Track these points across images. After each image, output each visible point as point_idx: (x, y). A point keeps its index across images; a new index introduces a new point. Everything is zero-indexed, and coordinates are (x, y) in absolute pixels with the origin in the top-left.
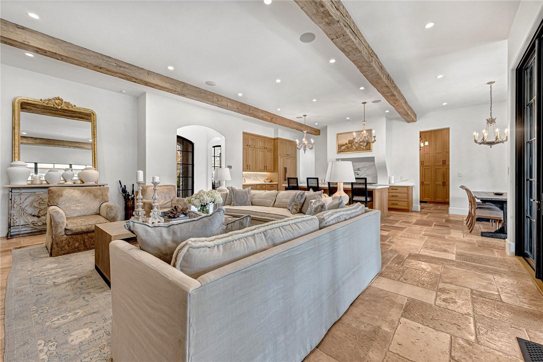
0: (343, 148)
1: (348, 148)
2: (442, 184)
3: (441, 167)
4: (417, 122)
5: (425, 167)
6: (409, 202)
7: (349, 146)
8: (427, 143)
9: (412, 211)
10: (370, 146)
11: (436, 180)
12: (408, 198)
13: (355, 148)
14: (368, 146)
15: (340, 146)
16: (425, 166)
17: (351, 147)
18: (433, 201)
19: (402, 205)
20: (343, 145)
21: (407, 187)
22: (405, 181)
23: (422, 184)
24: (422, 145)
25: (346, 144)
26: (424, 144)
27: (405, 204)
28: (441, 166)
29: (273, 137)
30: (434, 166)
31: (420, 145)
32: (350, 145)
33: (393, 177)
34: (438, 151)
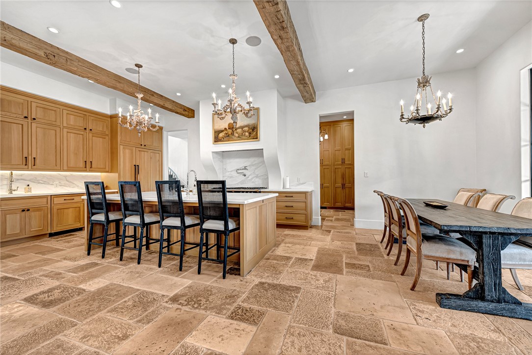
0: (221, 135)
1: (228, 136)
2: (341, 186)
3: (340, 167)
4: (316, 102)
5: (324, 167)
6: (308, 216)
7: (230, 133)
8: (326, 137)
9: (311, 227)
10: (257, 132)
11: (335, 182)
12: (306, 209)
13: (237, 135)
14: (253, 132)
15: (217, 133)
16: (325, 165)
17: (233, 134)
18: (333, 206)
19: (299, 220)
20: (222, 131)
21: (305, 193)
22: (303, 184)
23: (322, 186)
24: (322, 139)
25: (226, 129)
26: (324, 138)
27: (302, 218)
28: (339, 165)
29: (108, 112)
30: (334, 165)
31: (320, 139)
32: (230, 131)
33: (288, 178)
34: (337, 148)
